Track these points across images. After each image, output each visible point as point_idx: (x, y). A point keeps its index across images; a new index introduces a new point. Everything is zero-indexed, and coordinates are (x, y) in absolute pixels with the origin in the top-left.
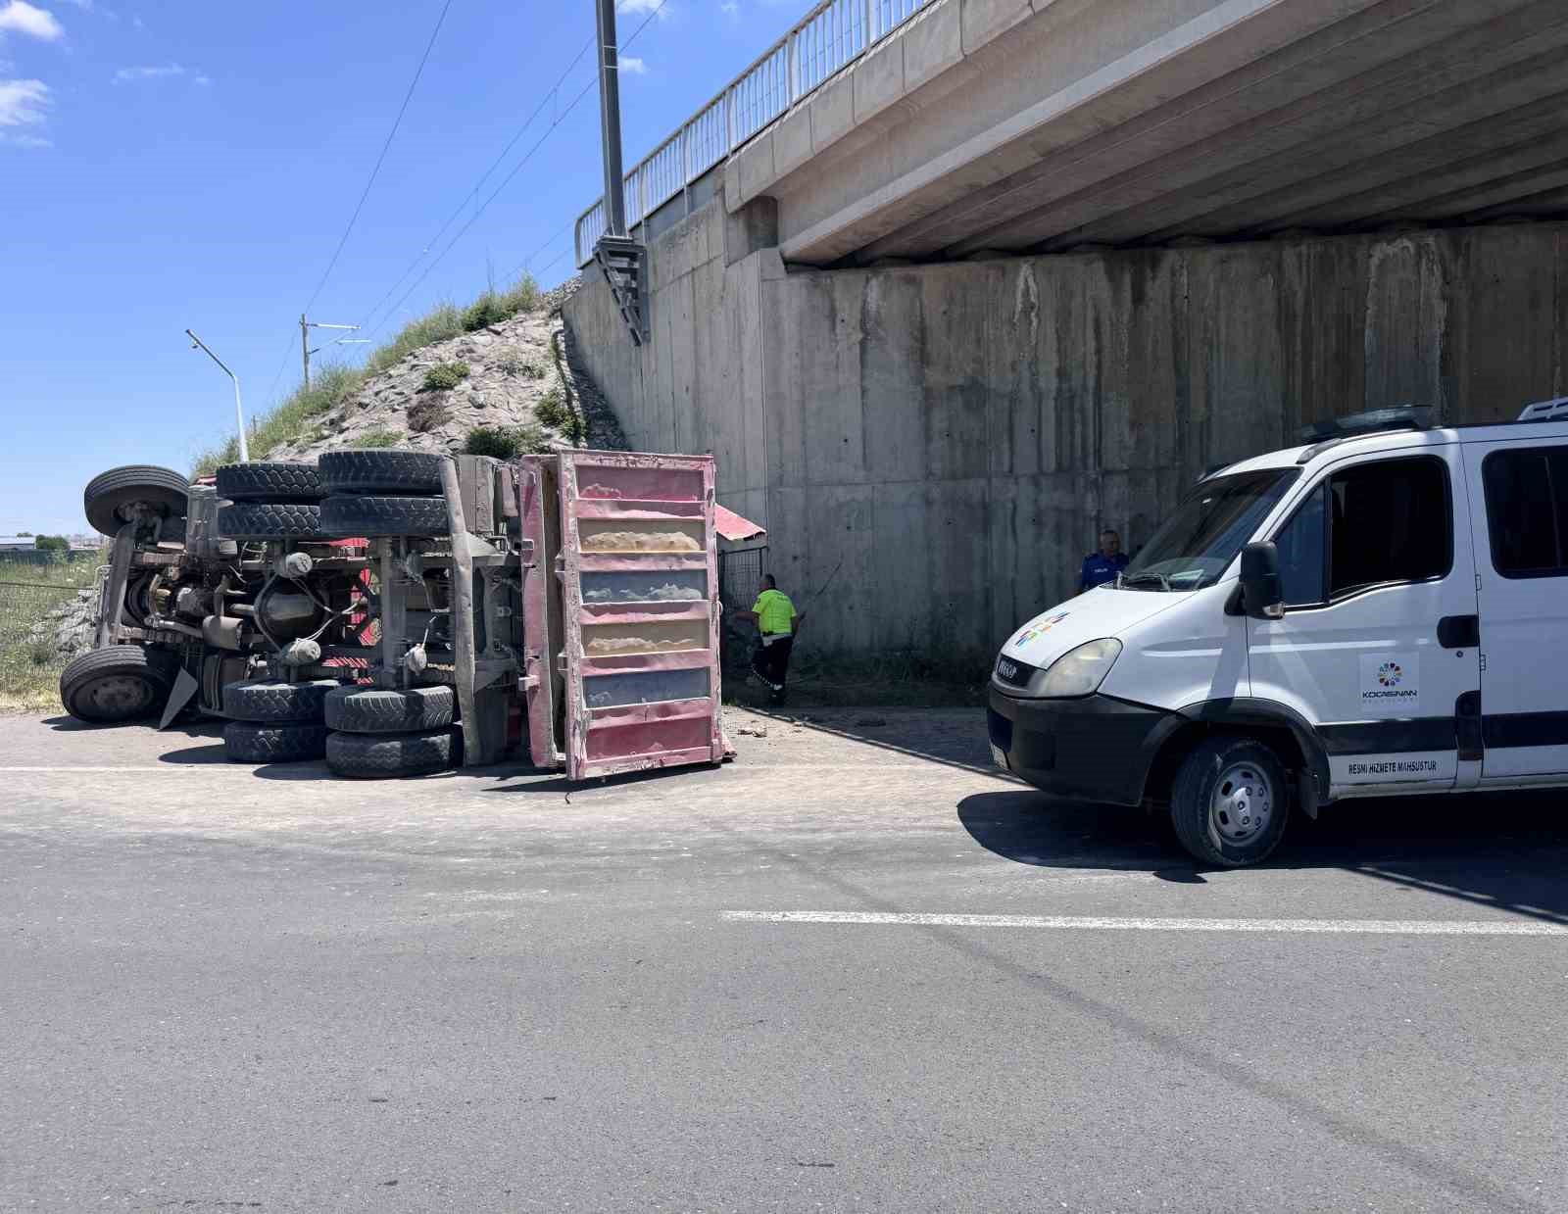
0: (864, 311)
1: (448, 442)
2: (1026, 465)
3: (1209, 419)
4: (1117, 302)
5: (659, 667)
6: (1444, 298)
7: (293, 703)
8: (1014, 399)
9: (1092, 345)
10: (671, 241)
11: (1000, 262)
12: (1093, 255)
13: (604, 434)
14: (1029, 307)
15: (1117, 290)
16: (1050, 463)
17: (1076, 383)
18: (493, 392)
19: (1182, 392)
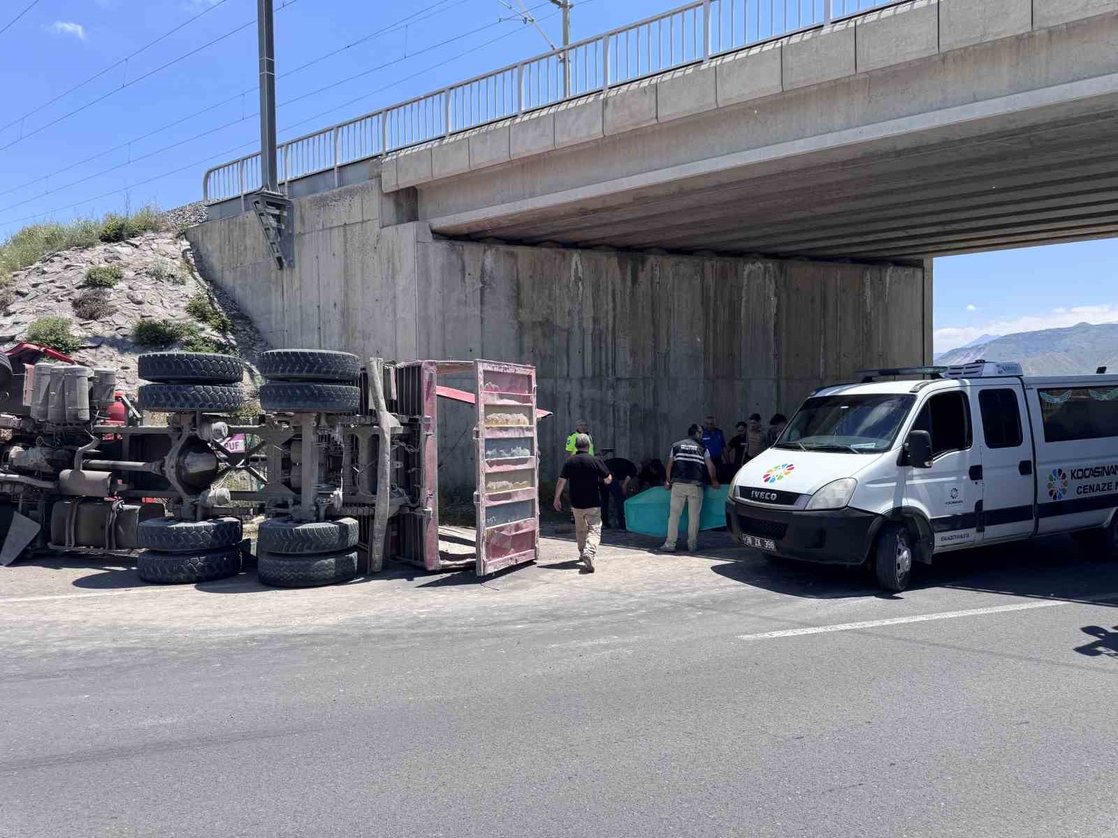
0: (483, 271)
1: (117, 329)
2: (576, 372)
3: (668, 352)
4: (624, 279)
5: (516, 499)
6: (776, 295)
7: (214, 535)
8: (569, 332)
9: (611, 305)
10: (323, 203)
11: (562, 250)
12: (612, 253)
13: (244, 330)
14: (578, 279)
15: (624, 274)
16: (589, 374)
17: (602, 325)
18: (147, 292)
19: (655, 336)
